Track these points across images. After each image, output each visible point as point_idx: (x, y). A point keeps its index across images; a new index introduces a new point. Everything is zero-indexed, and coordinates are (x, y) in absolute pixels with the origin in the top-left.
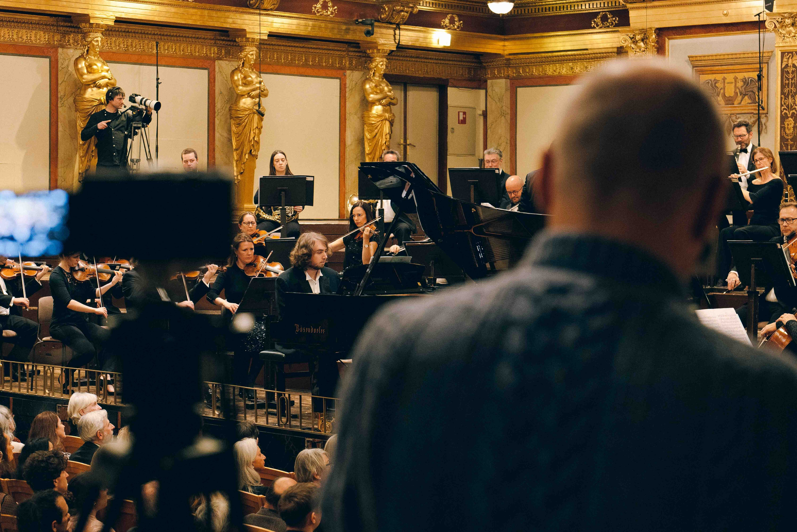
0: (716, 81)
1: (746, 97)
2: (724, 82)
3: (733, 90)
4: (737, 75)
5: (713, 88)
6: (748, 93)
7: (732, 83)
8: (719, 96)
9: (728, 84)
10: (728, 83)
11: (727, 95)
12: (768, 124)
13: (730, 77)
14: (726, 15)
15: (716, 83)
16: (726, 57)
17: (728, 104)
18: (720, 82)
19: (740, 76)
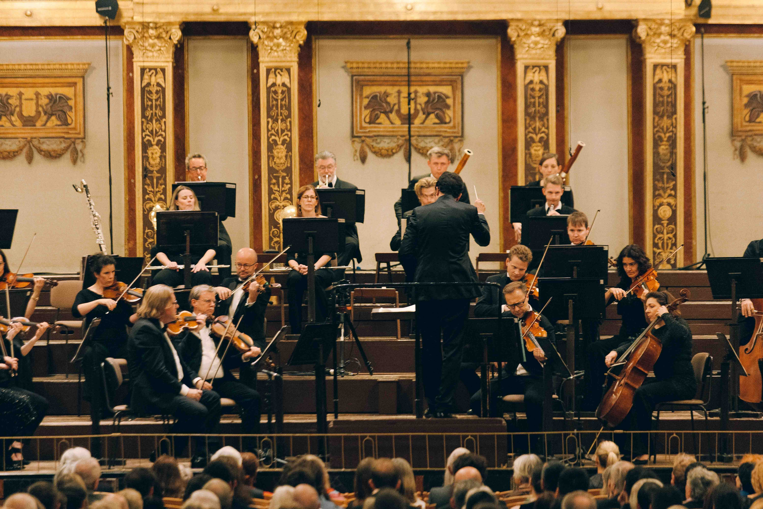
0: (8, 97)
1: (53, 118)
2: (20, 99)
3: (34, 108)
4: (40, 90)
5: (4, 104)
6: (56, 112)
7: (32, 99)
8: (13, 115)
9: (27, 101)
10: (26, 99)
11: (25, 114)
12: (85, 151)
13: (29, 93)
14: (30, 16)
15: (8, 99)
16: (23, 67)
17: (27, 126)
18: (14, 98)
19: (45, 91)
